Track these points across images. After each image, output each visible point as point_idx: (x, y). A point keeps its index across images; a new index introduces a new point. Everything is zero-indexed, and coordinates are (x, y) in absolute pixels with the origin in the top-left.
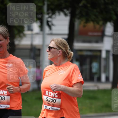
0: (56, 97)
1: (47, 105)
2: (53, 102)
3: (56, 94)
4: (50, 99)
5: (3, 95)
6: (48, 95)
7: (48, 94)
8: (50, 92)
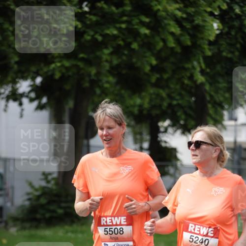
3: (210, 229)
5: (120, 225)
7: (194, 229)
8: (199, 227)
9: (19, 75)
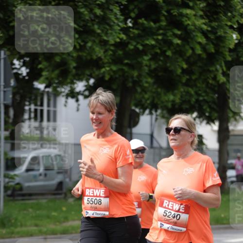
0: (181, 210)
1: (165, 223)
2: (175, 218)
3: (182, 206)
4: (170, 213)
5: (100, 196)
6: (167, 207)
7: (168, 205)
8: (172, 203)
9: (77, 78)
